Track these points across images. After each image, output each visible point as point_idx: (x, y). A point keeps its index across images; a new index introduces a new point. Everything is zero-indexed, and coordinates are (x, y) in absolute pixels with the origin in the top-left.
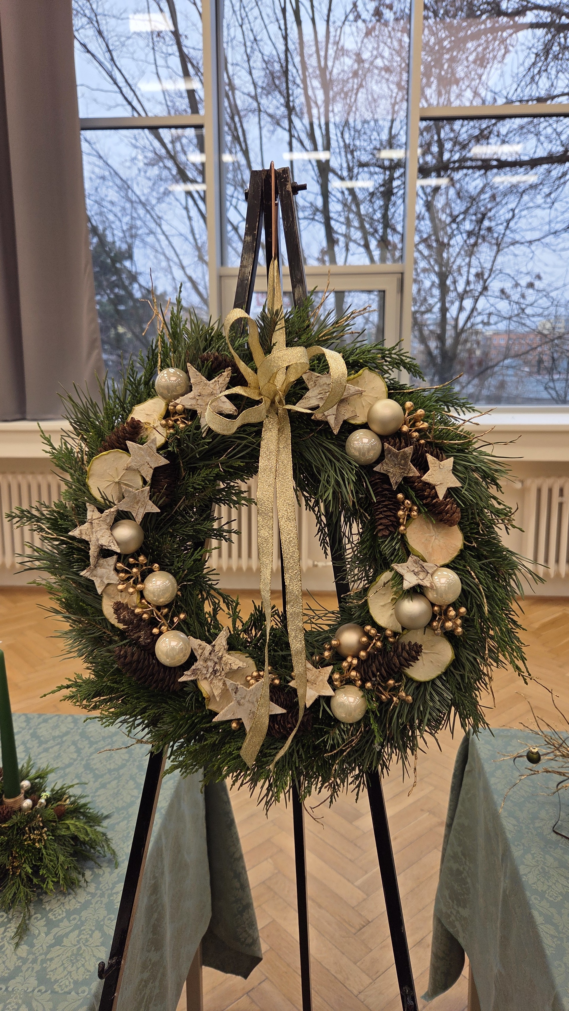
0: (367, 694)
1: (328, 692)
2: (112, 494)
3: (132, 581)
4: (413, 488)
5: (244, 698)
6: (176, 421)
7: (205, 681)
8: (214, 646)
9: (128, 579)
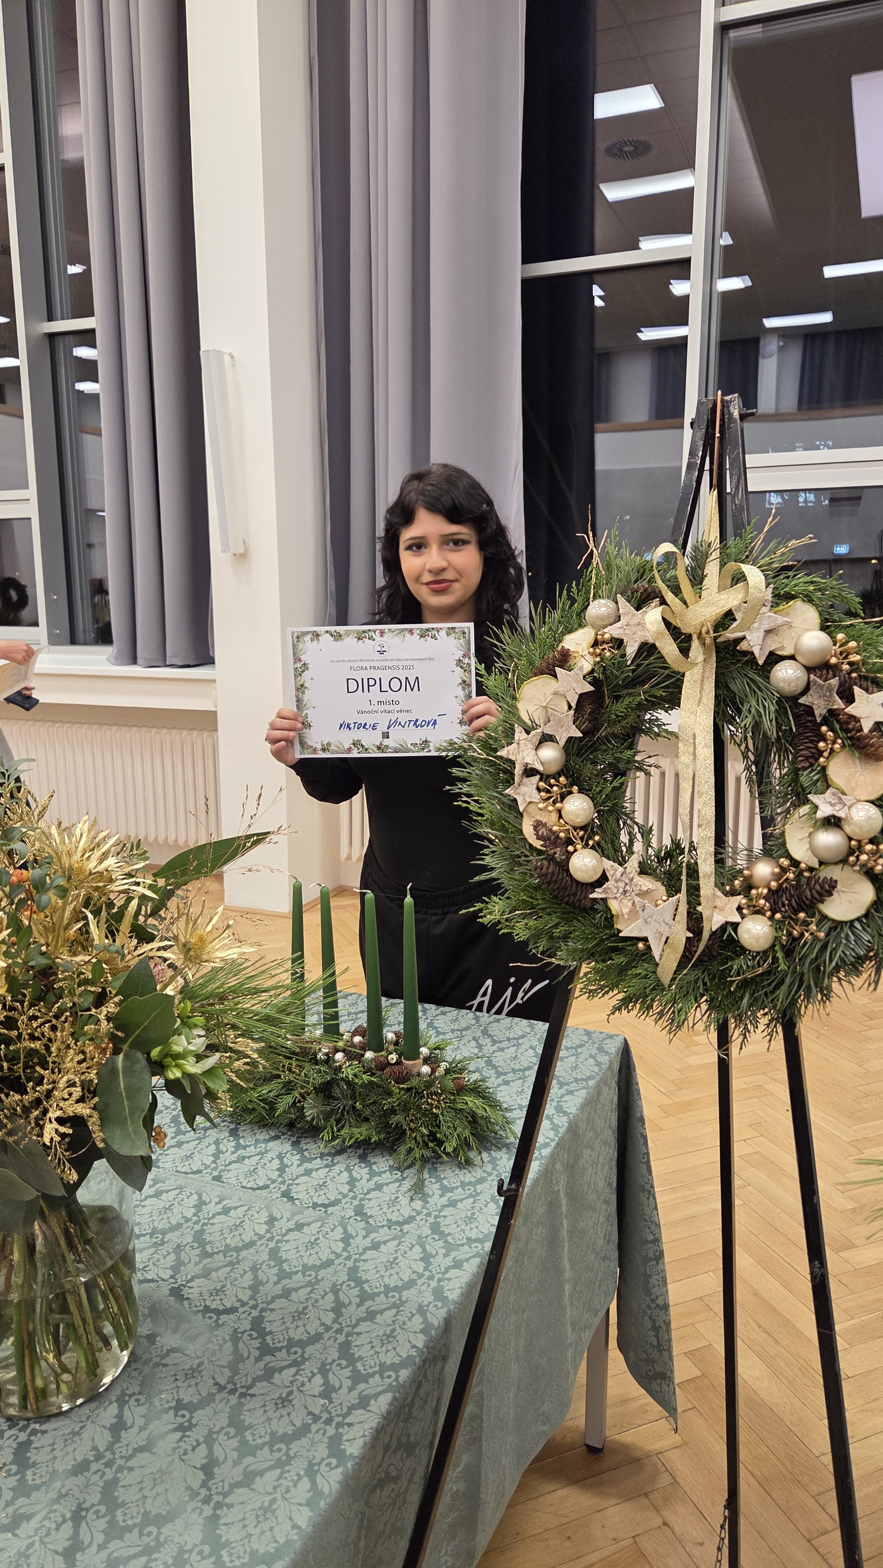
0: (778, 926)
1: (736, 918)
2: (539, 718)
3: (551, 800)
4: (838, 722)
5: (651, 917)
6: (604, 649)
7: (615, 901)
8: (625, 868)
9: (549, 798)
